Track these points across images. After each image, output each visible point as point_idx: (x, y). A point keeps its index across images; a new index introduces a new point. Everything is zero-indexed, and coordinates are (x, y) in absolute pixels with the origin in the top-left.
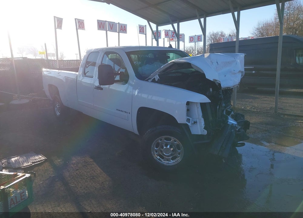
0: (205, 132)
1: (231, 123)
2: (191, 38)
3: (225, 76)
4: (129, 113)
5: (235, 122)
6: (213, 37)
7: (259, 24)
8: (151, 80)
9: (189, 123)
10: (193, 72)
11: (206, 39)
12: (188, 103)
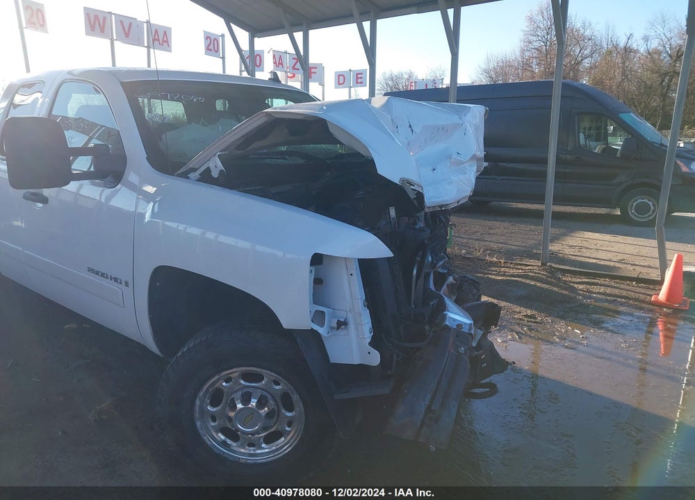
0: (374, 358)
1: (454, 320)
2: (339, 76)
3: (434, 170)
4: (127, 284)
5: (469, 319)
6: (390, 83)
7: (488, 60)
8: (196, 175)
9: (322, 325)
10: (340, 156)
11: (376, 88)
12: (317, 260)
